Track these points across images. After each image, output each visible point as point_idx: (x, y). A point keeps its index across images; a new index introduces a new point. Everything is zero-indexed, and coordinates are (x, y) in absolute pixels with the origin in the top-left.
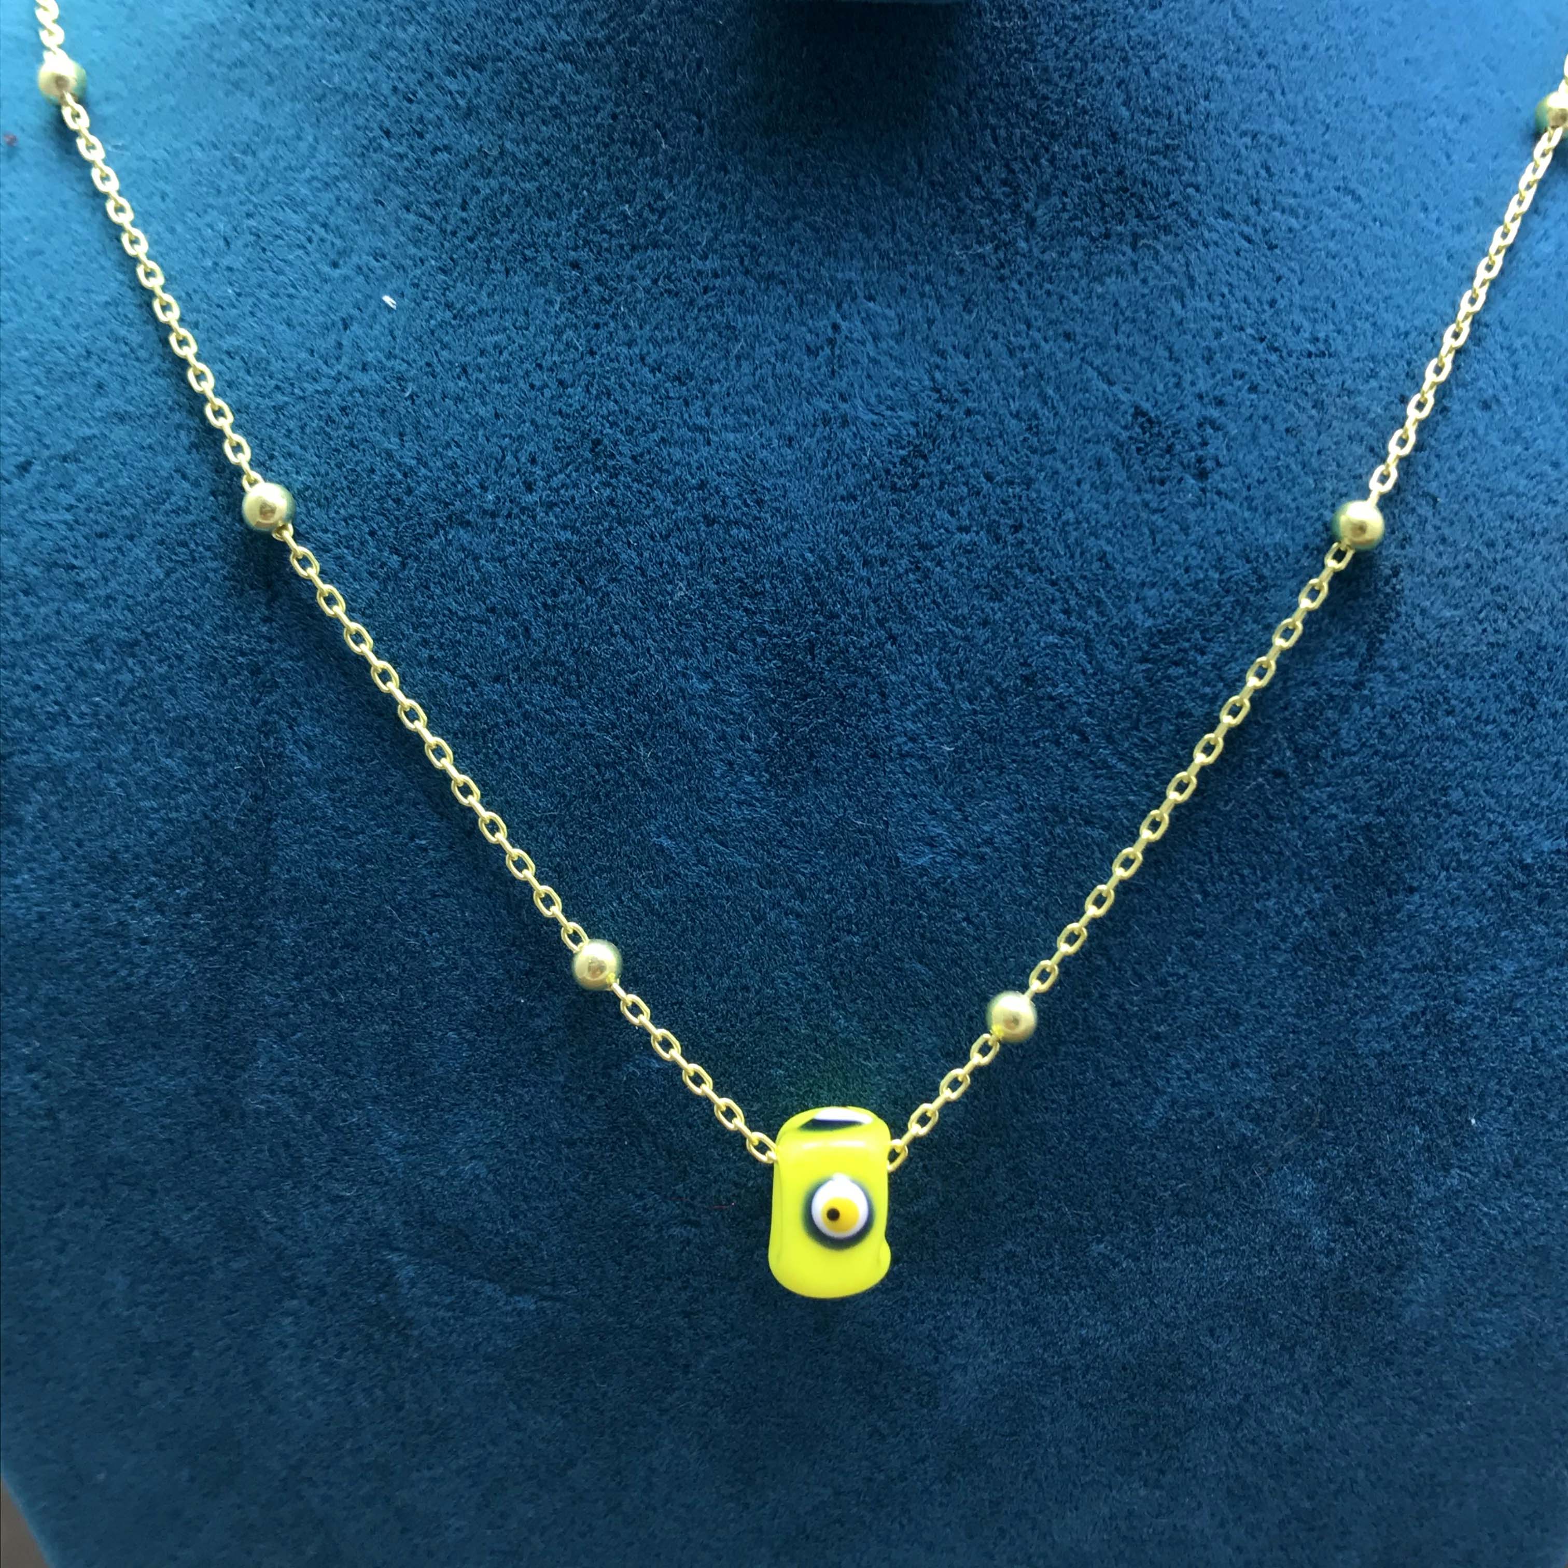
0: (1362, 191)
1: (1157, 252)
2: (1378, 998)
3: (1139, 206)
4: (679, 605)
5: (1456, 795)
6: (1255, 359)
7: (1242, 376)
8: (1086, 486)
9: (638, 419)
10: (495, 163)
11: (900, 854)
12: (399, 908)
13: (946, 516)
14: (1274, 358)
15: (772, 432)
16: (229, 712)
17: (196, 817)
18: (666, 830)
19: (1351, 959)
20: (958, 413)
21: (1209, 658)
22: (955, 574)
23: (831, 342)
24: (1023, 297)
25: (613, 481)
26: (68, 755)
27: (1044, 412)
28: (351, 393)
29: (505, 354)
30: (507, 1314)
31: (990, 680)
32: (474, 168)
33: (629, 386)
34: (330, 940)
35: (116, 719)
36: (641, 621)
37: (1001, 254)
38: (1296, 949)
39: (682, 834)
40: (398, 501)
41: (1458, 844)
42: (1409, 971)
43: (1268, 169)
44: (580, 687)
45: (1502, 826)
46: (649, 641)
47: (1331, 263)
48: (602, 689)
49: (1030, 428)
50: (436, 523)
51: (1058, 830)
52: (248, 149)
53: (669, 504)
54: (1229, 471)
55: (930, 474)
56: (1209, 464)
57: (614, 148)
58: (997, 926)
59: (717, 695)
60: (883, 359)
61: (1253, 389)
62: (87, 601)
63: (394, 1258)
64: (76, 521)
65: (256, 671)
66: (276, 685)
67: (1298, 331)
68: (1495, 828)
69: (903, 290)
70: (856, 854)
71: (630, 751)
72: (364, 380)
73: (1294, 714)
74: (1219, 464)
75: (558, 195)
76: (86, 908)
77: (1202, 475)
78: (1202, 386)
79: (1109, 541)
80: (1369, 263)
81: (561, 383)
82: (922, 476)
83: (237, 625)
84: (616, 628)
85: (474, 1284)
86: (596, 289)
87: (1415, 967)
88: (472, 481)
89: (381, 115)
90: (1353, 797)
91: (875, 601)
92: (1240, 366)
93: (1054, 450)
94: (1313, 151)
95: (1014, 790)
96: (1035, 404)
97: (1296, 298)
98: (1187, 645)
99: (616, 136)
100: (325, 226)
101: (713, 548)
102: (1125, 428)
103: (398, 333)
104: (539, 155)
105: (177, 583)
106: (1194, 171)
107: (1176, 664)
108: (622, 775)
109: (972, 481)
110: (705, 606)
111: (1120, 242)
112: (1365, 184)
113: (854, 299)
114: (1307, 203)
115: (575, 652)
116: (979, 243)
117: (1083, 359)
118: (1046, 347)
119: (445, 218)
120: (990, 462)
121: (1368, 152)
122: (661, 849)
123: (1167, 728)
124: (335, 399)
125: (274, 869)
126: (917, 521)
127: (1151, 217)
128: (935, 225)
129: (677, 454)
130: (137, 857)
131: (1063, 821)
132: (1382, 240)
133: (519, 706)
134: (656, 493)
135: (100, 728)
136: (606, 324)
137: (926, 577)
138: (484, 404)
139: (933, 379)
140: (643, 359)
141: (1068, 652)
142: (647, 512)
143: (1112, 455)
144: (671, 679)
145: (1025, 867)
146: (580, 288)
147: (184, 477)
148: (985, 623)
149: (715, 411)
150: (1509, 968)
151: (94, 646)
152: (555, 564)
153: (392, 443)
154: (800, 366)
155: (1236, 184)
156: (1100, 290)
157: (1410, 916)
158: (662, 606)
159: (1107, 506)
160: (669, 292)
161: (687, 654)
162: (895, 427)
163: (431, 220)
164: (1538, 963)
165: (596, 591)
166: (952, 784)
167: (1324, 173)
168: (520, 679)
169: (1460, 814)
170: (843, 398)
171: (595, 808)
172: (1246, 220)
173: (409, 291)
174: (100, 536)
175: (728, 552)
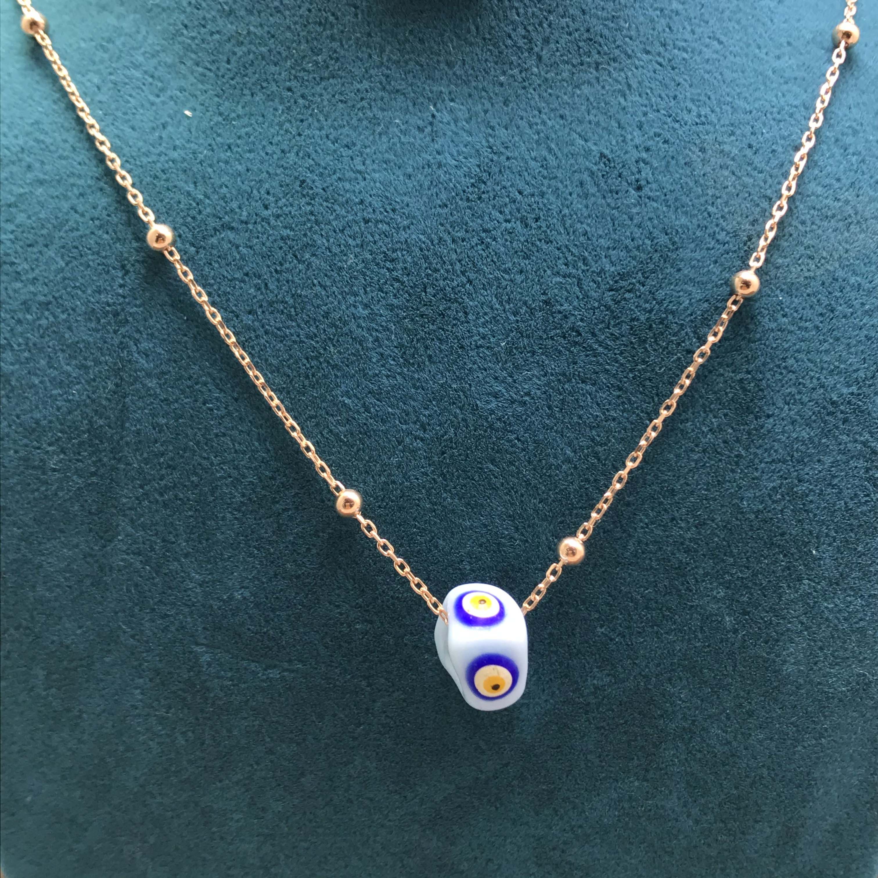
0: (723, 38)
1: (610, 72)
2: (753, 479)
3: (599, 48)
4: (350, 267)
5: (791, 361)
6: (666, 127)
7: (659, 135)
8: (574, 196)
9: (326, 168)
10: (245, 38)
11: (478, 402)
12: (198, 443)
13: (498, 214)
14: (677, 125)
15: (399, 172)
16: (102, 338)
17: (84, 397)
18: (347, 394)
19: (737, 456)
20: (503, 158)
21: (647, 287)
22: (504, 246)
23: (431, 124)
24: (537, 97)
25: (313, 202)
26: (11, 367)
27: (549, 157)
28: (167, 162)
29: (252, 137)
30: (263, 681)
31: (525, 303)
32: (233, 41)
33: (320, 151)
34: (159, 464)
35: (38, 346)
36: (329, 277)
37: (523, 75)
38: (704, 451)
39: (355, 395)
40: (194, 218)
41: (794, 390)
42: (771, 463)
43: (670, 28)
44: (297, 315)
45: (818, 379)
46: (334, 288)
47: (706, 76)
48: (308, 315)
49: (542, 166)
50: (215, 229)
51: (566, 386)
52: (110, 40)
53: (343, 212)
54: (654, 186)
55: (488, 192)
56: (643, 183)
57: (310, 27)
58: (535, 442)
59: (372, 317)
60: (461, 132)
61: (666, 142)
62: (22, 281)
63: (198, 649)
64: (16, 239)
65: (116, 314)
66: (127, 321)
67: (690, 111)
68: (815, 381)
69: (470, 95)
70: (454, 403)
71: (325, 349)
72: (175, 155)
73: (696, 318)
74: (648, 182)
75: (279, 53)
76: (22, 453)
77: (639, 188)
78: (637, 141)
79: (588, 225)
80: (729, 75)
81: (283, 151)
82: (484, 193)
83: (105, 289)
84: (315, 281)
85: (245, 663)
86: (301, 101)
87: (773, 461)
88: (234, 205)
89: (183, 17)
90: (732, 363)
91: (460, 261)
92: (657, 130)
93: (556, 177)
94: (695, 18)
95: (541, 365)
96: (545, 153)
97: (688, 94)
98: (634, 280)
99: (310, 21)
100: (152, 77)
101: (369, 236)
102: (595, 164)
103: (193, 130)
104: (269, 32)
105: (72, 268)
106: (629, 29)
107: (629, 291)
108: (321, 363)
109: (511, 194)
110: (365, 267)
111: (589, 67)
112: (725, 35)
113: (443, 101)
114: (693, 45)
115: (293, 295)
116: (511, 69)
117: (570, 129)
118: (550, 123)
119: (218, 69)
120: (521, 185)
121: (726, 18)
122: (344, 404)
123: (625, 327)
124: (159, 165)
125: (127, 425)
126: (481, 217)
127: (605, 54)
128: (486, 60)
129: (347, 186)
130: (50, 422)
131: (569, 381)
132: (735, 64)
133: (263, 327)
134: (336, 207)
135: (29, 351)
136: (307, 119)
137: (487, 247)
138: (240, 164)
139: (488, 141)
140: (327, 137)
141: (568, 287)
142: (332, 218)
143: (589, 179)
144: (347, 309)
145: (549, 408)
146: (292, 101)
147: (76, 212)
148: (521, 272)
149: (368, 162)
150: (828, 460)
151: (26, 306)
152: (281, 248)
153: (190, 188)
154: (415, 138)
155: (652, 35)
156: (578, 92)
157: (769, 432)
158: (340, 269)
159: (587, 207)
160: (341, 101)
161: (356, 295)
162: (469, 168)
163: (210, 70)
164: (844, 458)
165: (304, 262)
166: (506, 362)
167: (702, 29)
168: (263, 312)
169: (794, 372)
170: (438, 153)
171: (307, 382)
172: (659, 54)
173: (199, 107)
174: (29, 246)
175: (377, 237)
